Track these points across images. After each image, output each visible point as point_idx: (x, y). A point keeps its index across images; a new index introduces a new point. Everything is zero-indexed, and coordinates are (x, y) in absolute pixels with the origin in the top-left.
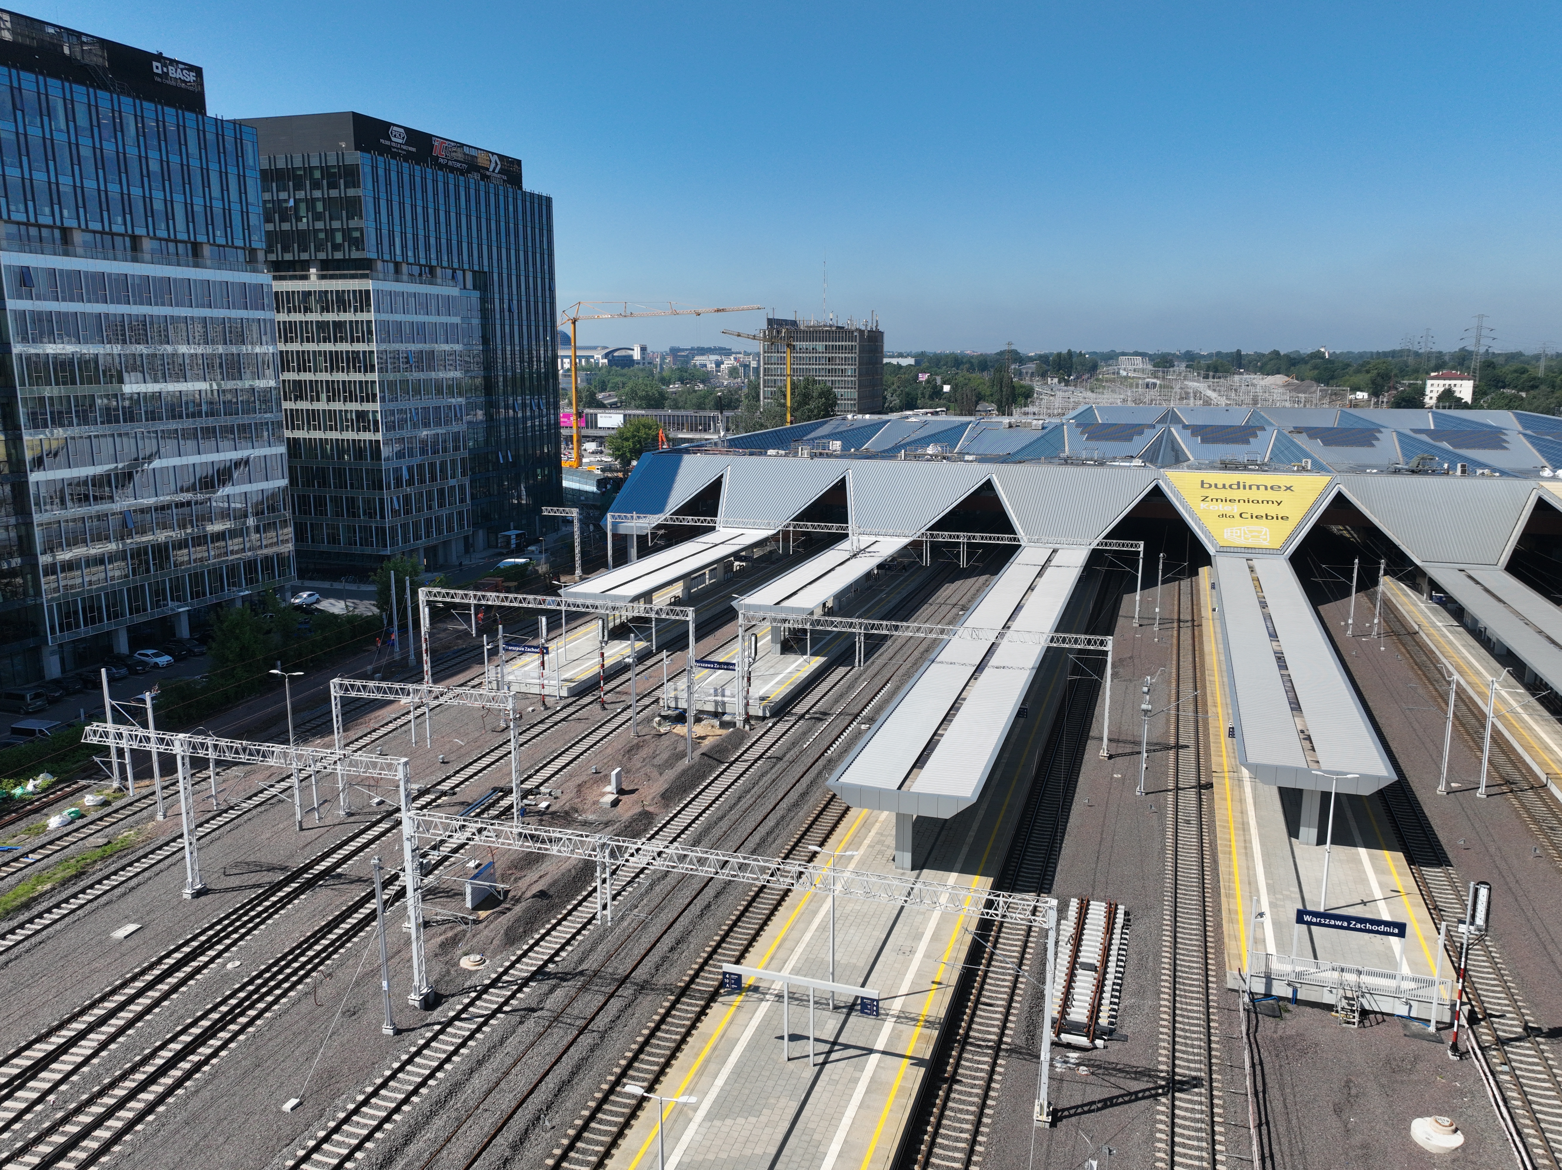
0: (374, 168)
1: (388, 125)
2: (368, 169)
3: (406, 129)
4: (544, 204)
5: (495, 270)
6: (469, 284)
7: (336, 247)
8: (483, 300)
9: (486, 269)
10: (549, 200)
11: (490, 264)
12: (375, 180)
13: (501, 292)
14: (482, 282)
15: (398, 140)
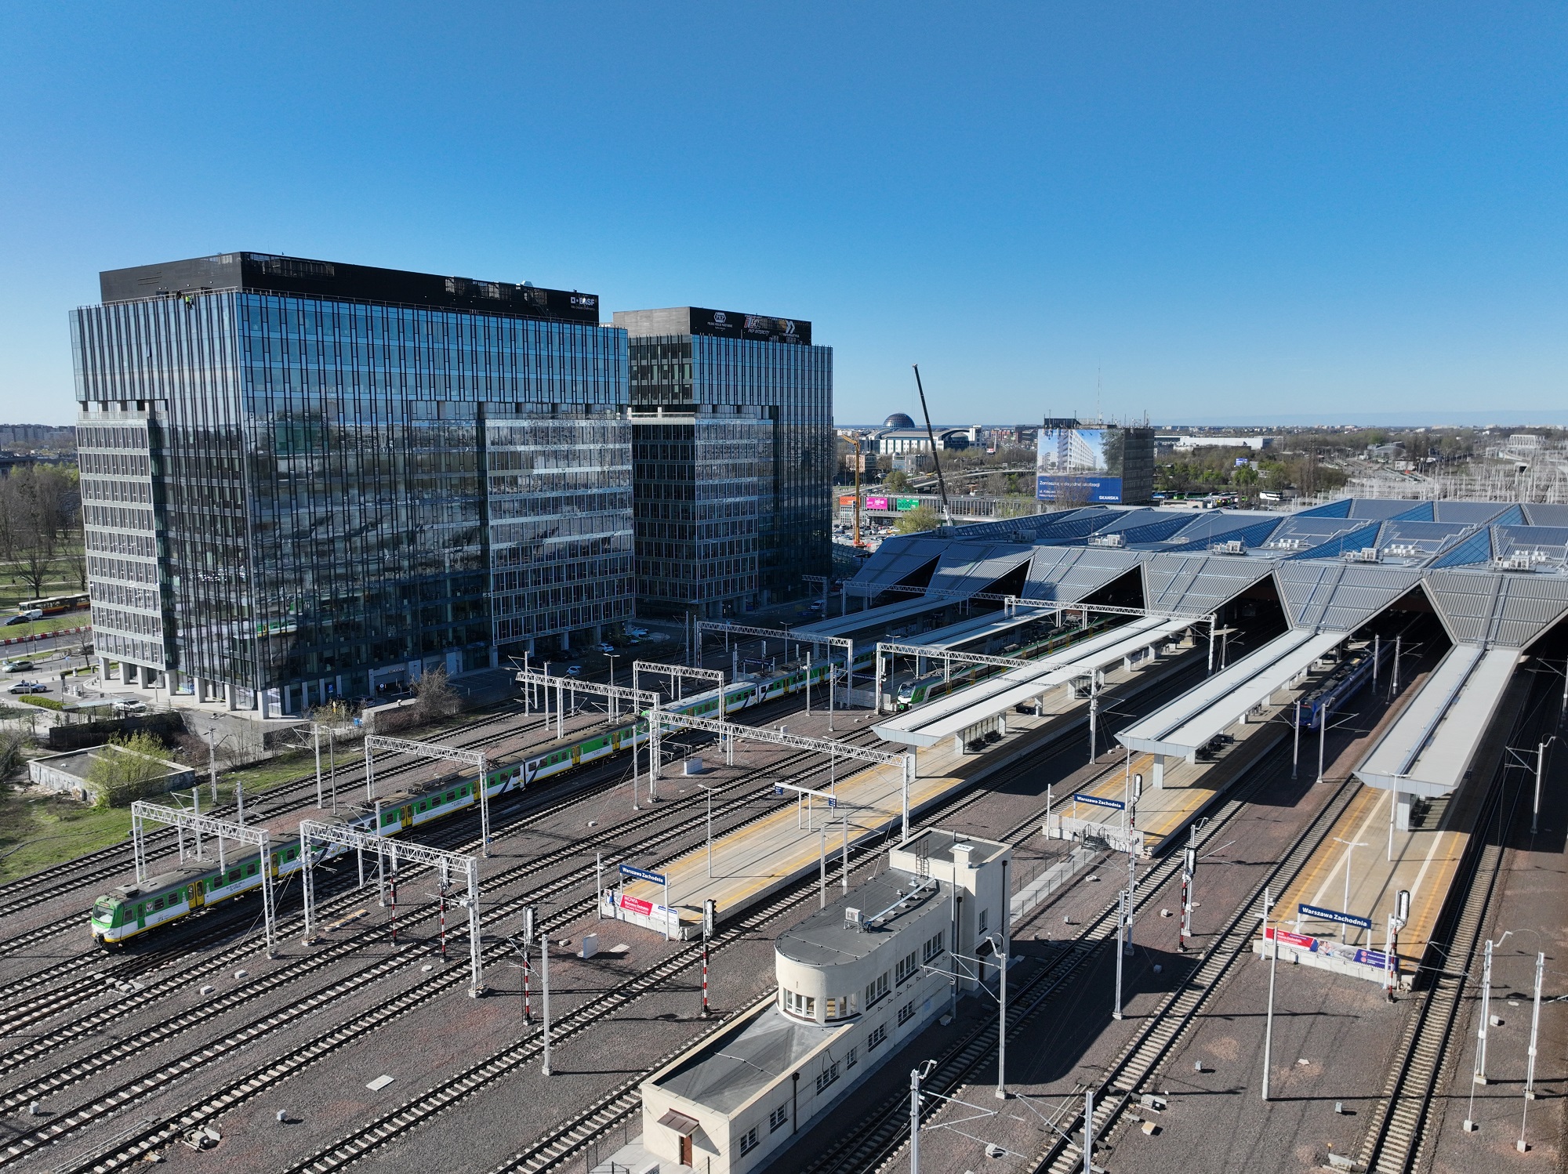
0: (701, 344)
1: (714, 312)
2: (697, 346)
3: (726, 313)
4: (827, 353)
5: (785, 404)
6: (767, 415)
7: (675, 396)
8: (776, 426)
9: (778, 404)
10: (830, 349)
11: (782, 401)
12: (702, 352)
13: (789, 420)
14: (775, 413)
15: (720, 321)
